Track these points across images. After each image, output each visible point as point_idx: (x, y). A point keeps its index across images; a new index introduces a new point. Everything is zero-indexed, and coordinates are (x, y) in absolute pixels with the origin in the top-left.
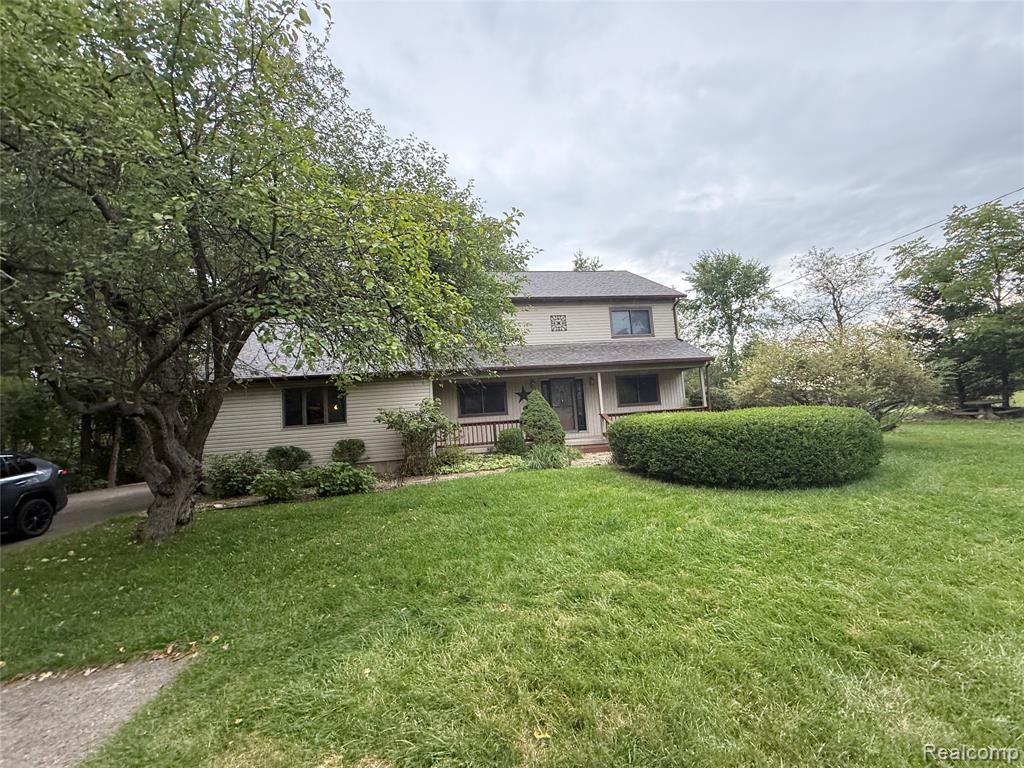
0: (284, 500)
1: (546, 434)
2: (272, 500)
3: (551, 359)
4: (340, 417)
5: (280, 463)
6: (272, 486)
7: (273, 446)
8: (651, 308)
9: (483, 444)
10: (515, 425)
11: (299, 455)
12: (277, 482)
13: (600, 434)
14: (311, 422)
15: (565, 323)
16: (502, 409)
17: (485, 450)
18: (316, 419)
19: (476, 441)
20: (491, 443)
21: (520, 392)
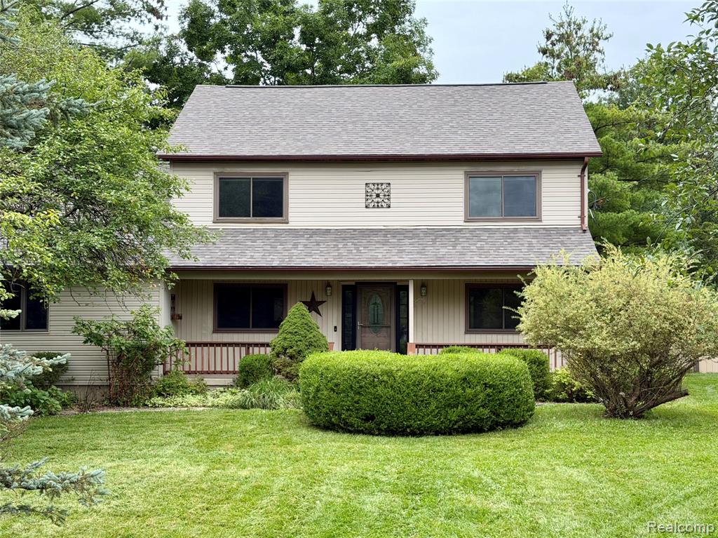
3: (340, 256)
8: (539, 173)
9: (228, 372)
10: (262, 349)
15: (388, 196)
21: (309, 300)
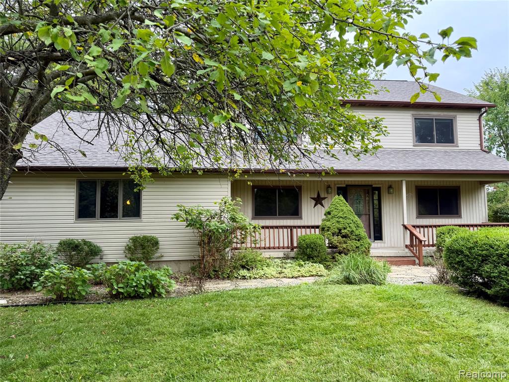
0: (73, 301)
1: (351, 244)
2: (61, 299)
4: (134, 212)
5: (71, 257)
6: (60, 283)
7: (64, 238)
8: (455, 117)
9: (279, 248)
11: (91, 250)
12: (67, 279)
13: (403, 245)
14: (103, 216)
16: (296, 213)
17: (281, 255)
18: (109, 212)
19: (272, 245)
20: (288, 248)
21: (316, 197)
